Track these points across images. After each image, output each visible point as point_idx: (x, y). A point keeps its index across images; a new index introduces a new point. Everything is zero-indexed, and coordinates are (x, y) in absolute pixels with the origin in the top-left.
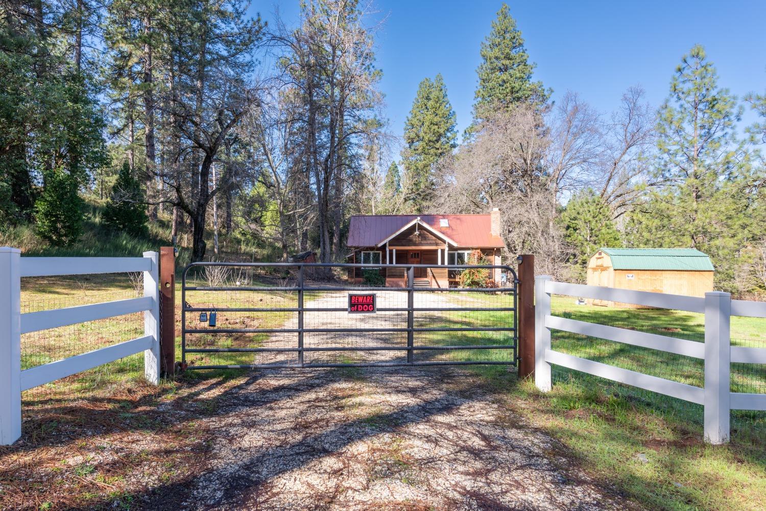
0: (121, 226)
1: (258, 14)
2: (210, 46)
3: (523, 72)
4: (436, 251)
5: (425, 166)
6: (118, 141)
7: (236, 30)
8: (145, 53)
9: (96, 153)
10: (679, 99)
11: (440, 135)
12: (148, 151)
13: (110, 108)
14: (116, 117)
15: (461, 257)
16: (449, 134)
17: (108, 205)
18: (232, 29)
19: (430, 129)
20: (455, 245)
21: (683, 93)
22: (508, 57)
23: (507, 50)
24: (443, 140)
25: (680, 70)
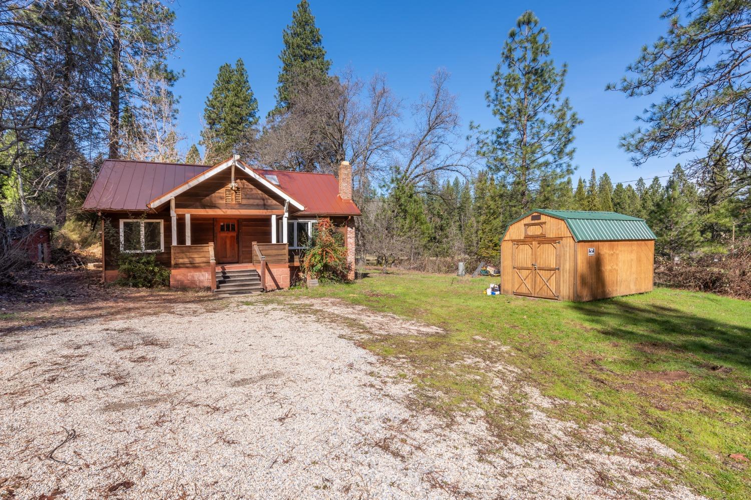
3: (322, 64)
4: (269, 218)
11: (243, 118)
15: (303, 228)
16: (251, 119)
19: (232, 110)
20: (298, 208)
25: (513, 35)
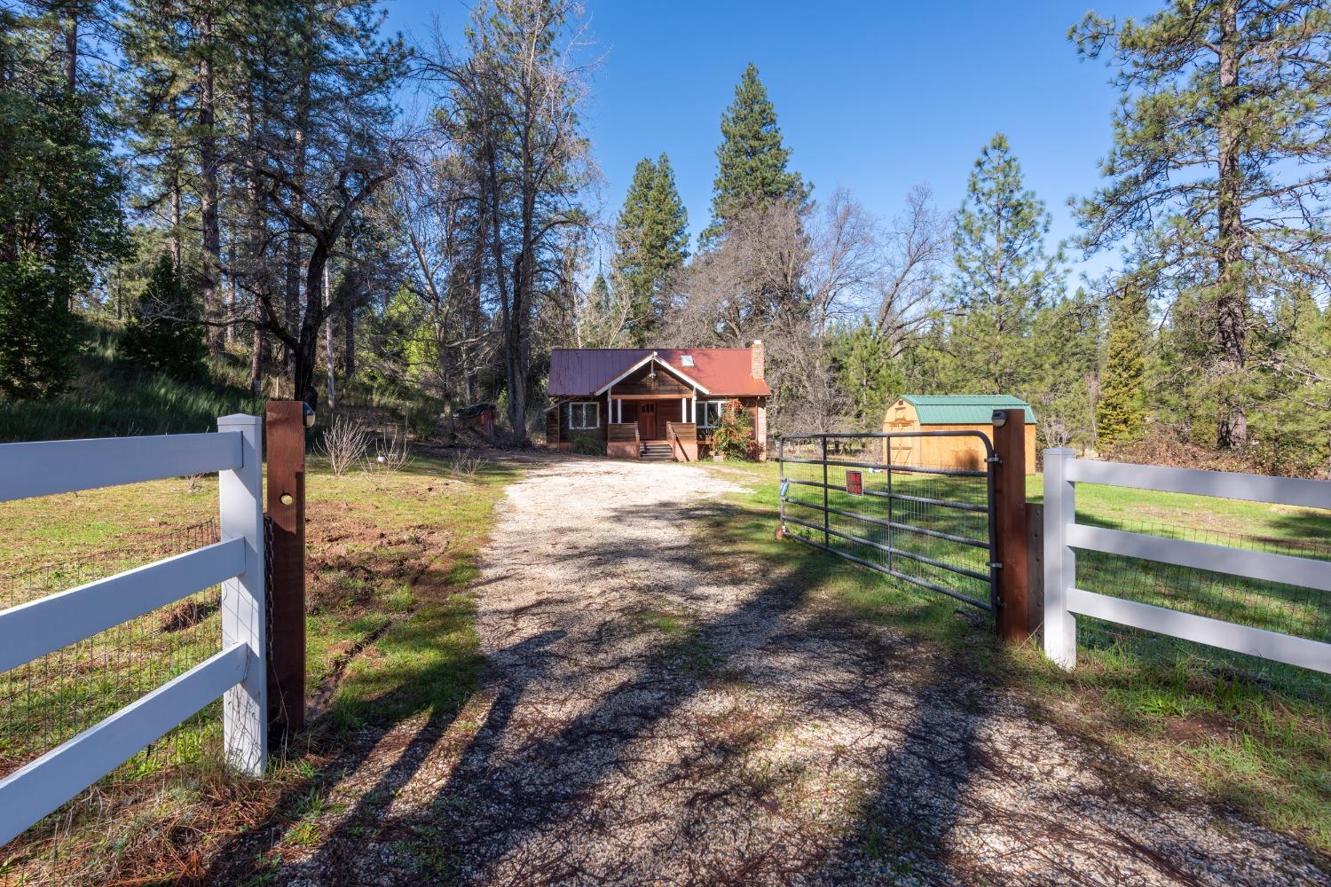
0: (157, 364)
1: (400, 35)
2: (318, 78)
3: (776, 158)
4: (680, 401)
5: (647, 281)
6: (149, 223)
7: (362, 56)
8: (202, 76)
9: (108, 235)
10: (979, 201)
11: (666, 239)
12: (206, 240)
13: (134, 163)
14: (146, 179)
15: (712, 409)
16: (678, 238)
17: (131, 329)
18: (356, 53)
19: (653, 229)
20: (706, 392)
21: (983, 194)
22: (757, 137)
23: (756, 128)
24: (670, 246)
25: (979, 164)
